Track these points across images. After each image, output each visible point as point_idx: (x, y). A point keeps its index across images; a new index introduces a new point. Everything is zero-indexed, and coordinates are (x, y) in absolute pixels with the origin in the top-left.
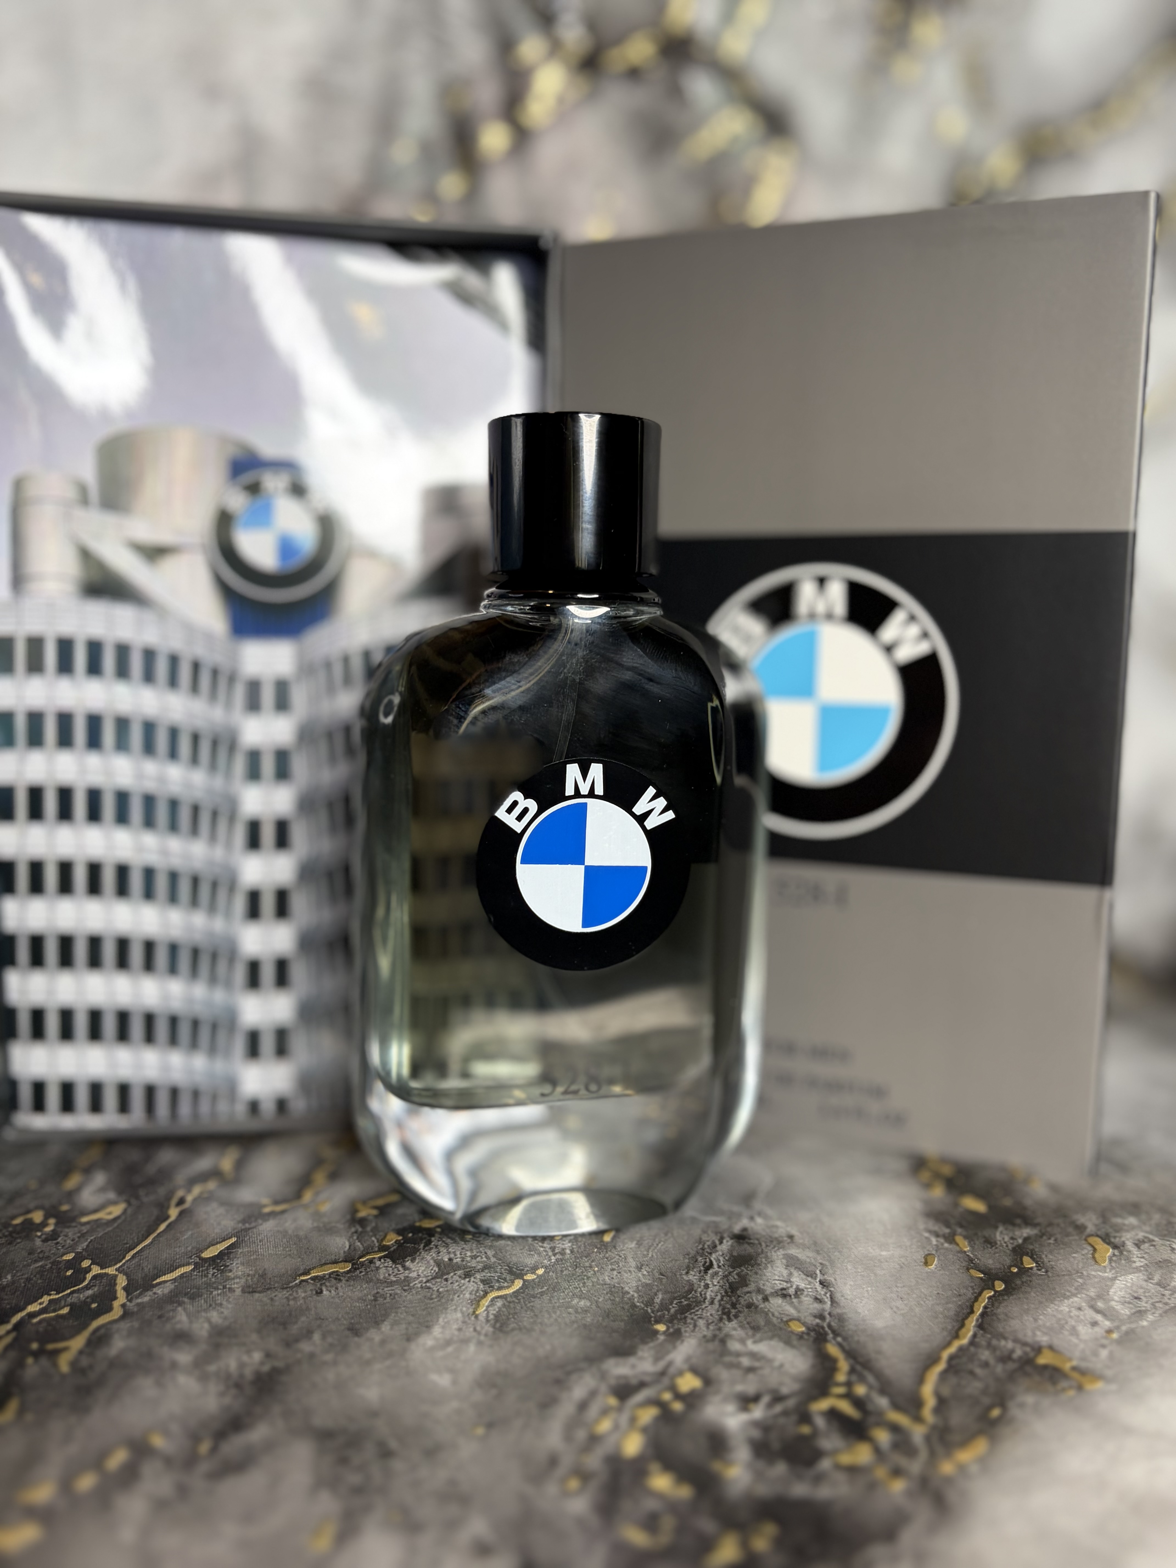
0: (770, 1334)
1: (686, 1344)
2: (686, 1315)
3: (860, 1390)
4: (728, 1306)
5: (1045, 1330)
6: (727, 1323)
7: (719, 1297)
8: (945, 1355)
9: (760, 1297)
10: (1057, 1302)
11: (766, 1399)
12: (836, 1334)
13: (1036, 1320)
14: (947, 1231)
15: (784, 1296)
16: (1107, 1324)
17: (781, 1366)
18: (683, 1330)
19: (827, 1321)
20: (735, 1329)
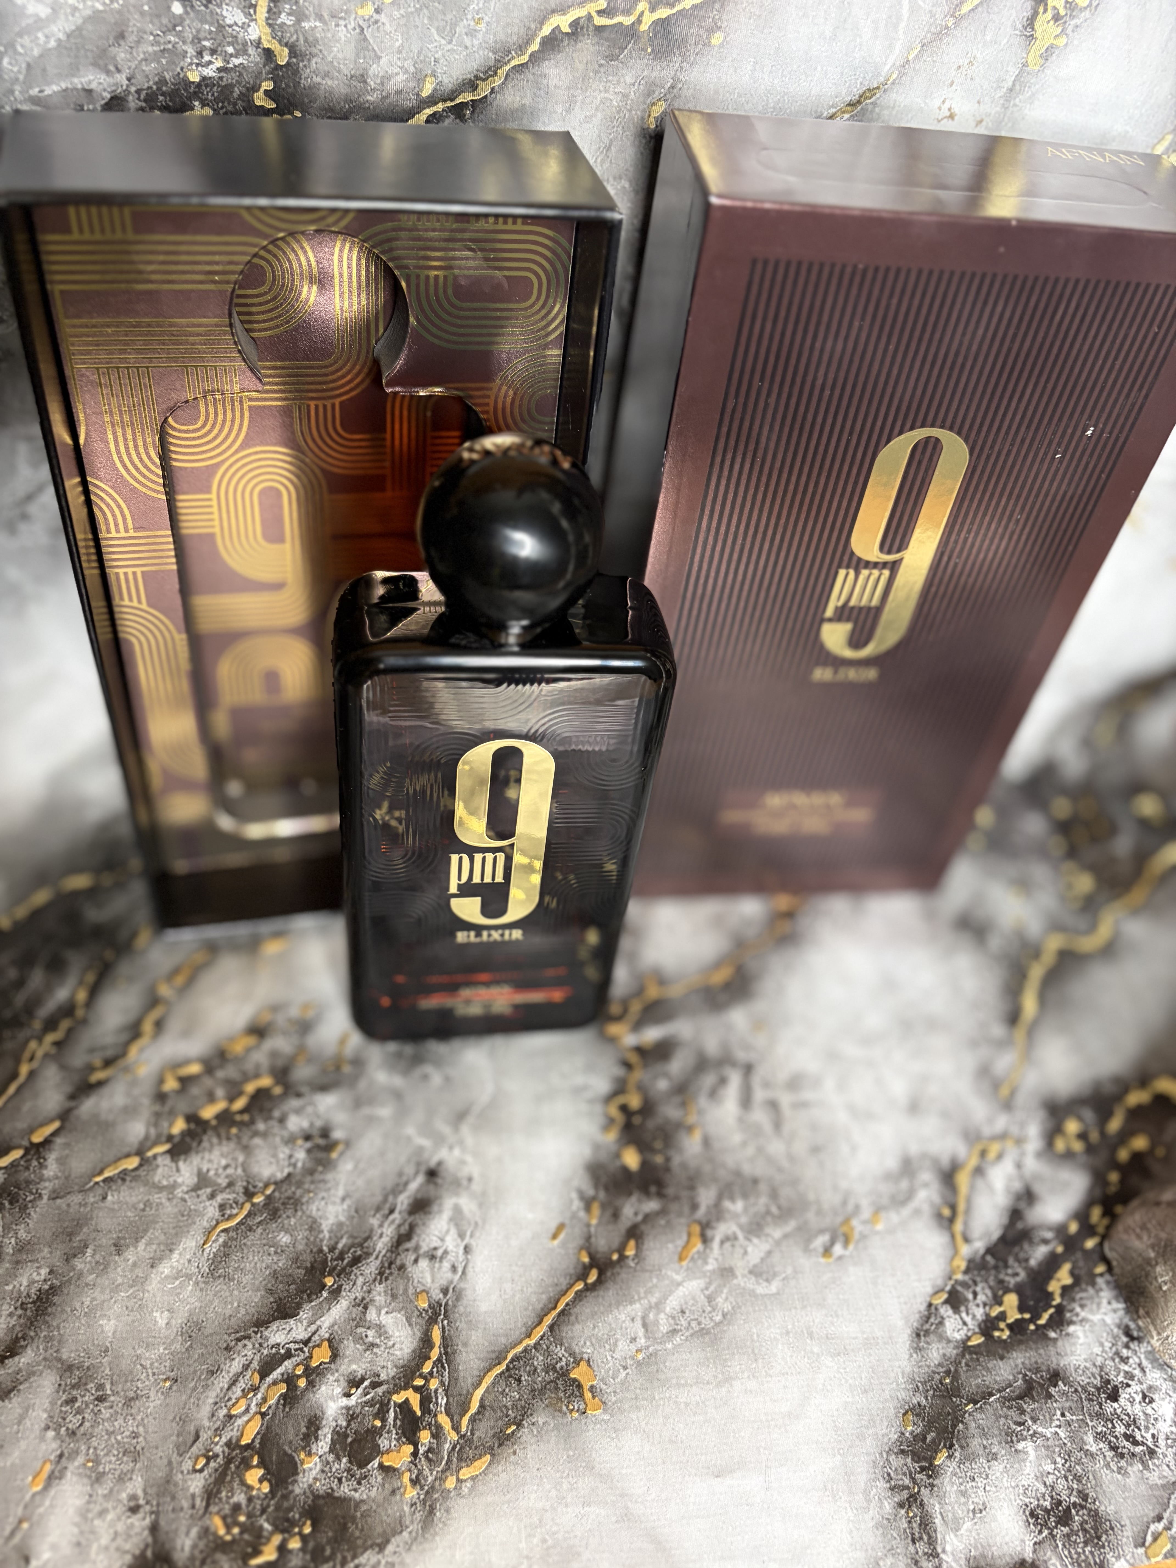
0: (401, 1305)
1: (338, 1306)
2: (354, 1268)
3: (434, 1384)
4: (386, 1265)
5: (594, 1341)
6: (377, 1285)
7: (384, 1252)
8: (510, 1357)
9: (413, 1258)
10: (621, 1308)
11: (366, 1383)
12: (446, 1316)
13: (594, 1327)
14: (591, 1192)
15: (433, 1258)
16: (642, 1342)
17: (394, 1345)
18: (344, 1287)
19: (448, 1297)
20: (380, 1294)
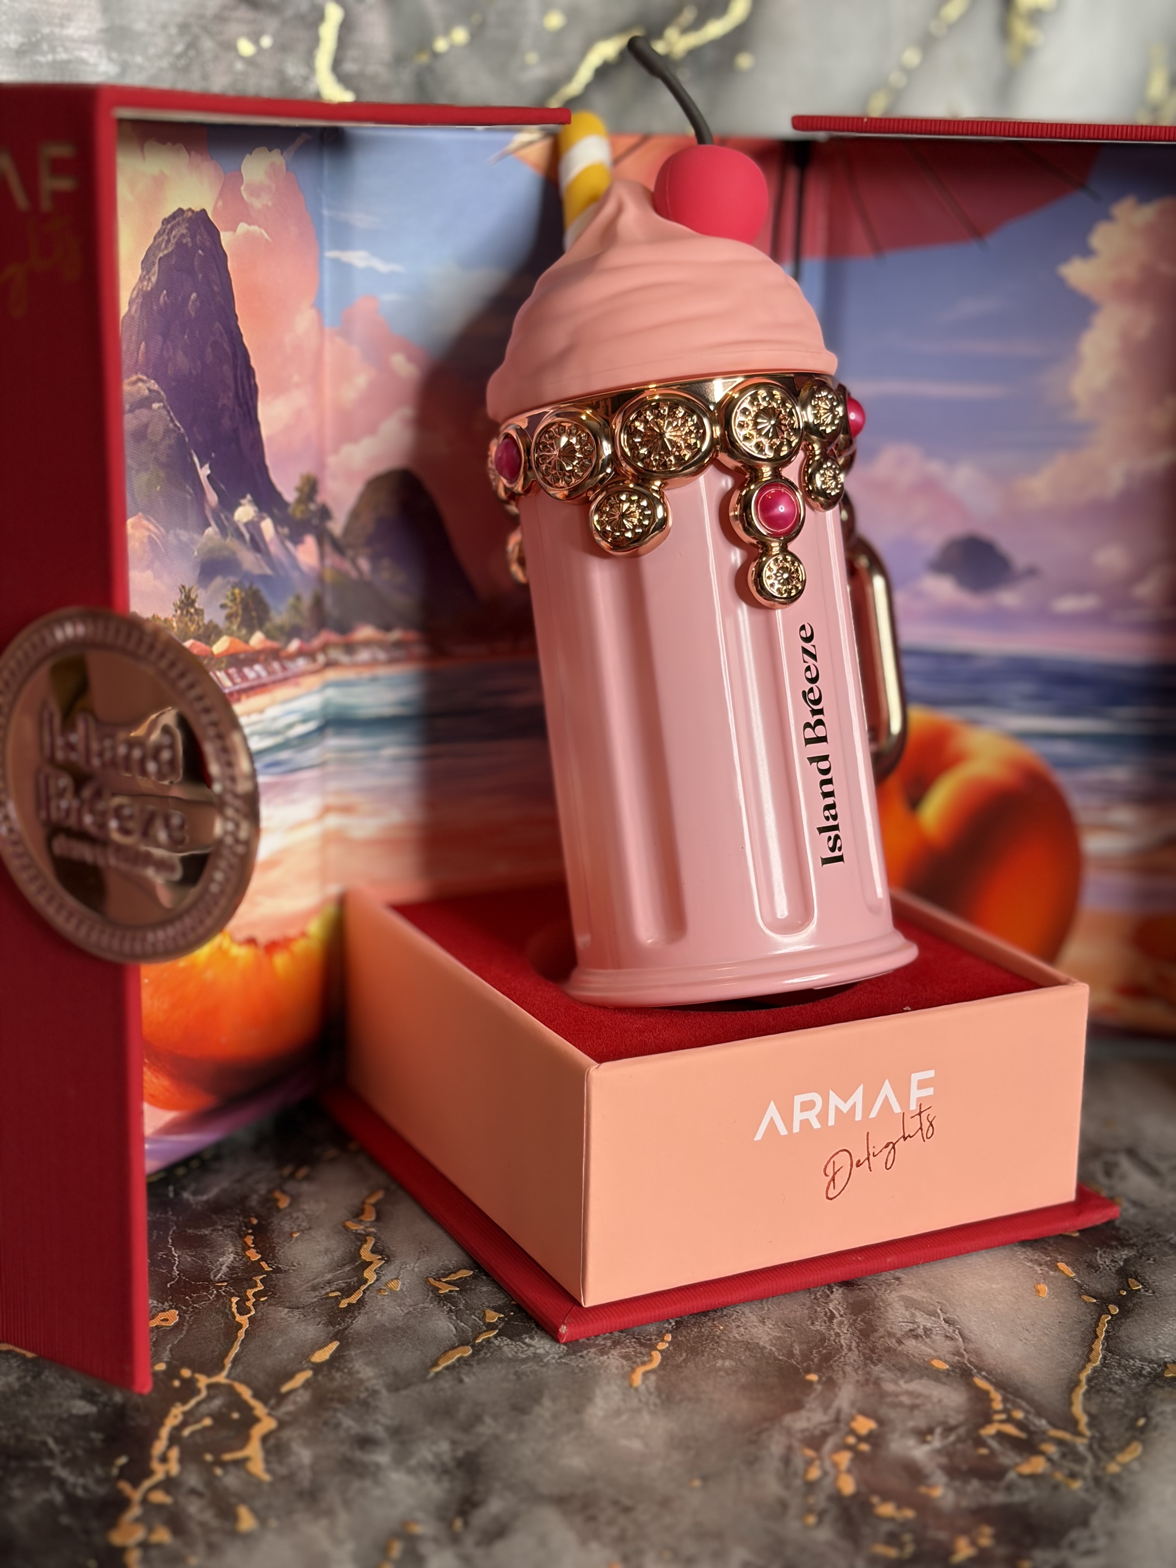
0: (917, 1374)
1: (844, 1389)
2: (831, 1362)
3: (1019, 1415)
4: (867, 1351)
5: (1165, 1348)
6: (872, 1367)
7: (854, 1345)
8: (1083, 1376)
9: (894, 1341)
11: (938, 1431)
12: (978, 1368)
13: (1156, 1340)
14: (1047, 1259)
15: (916, 1337)
17: (940, 1401)
18: (834, 1377)
19: (966, 1357)
20: (883, 1372)
